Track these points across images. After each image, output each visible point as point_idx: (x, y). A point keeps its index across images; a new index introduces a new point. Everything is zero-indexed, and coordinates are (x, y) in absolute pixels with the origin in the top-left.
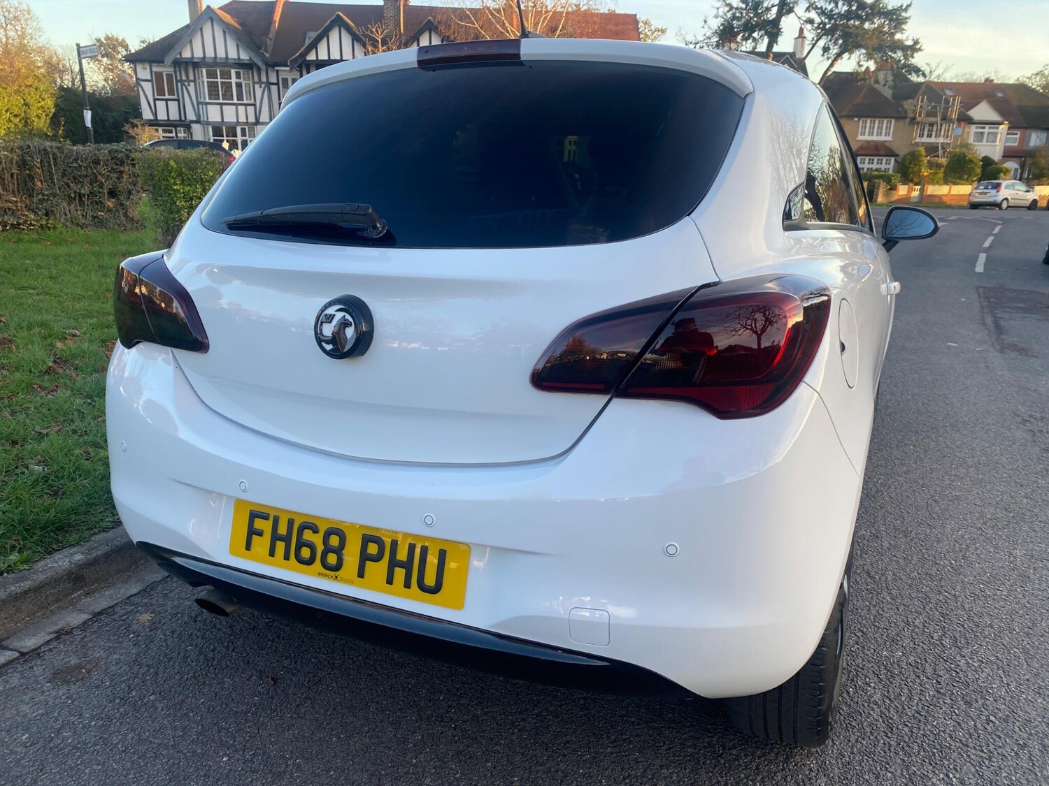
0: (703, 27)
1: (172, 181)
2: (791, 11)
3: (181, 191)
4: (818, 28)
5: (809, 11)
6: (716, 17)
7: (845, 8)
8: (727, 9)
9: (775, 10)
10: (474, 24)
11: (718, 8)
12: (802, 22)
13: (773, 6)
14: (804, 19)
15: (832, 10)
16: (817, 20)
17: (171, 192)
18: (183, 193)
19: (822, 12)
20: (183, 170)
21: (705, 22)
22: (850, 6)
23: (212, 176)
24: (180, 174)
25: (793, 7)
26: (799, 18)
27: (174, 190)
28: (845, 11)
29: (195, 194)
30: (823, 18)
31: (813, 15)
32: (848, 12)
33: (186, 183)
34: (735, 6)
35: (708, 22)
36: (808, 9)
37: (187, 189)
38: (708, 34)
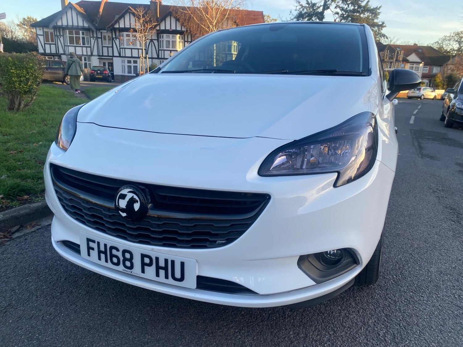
0: (290, 15)
1: (10, 68)
2: (328, 8)
3: (15, 73)
4: (341, 16)
5: (336, 8)
6: (296, 10)
7: (352, 8)
8: (301, 7)
9: (322, 8)
10: (188, 12)
11: (296, 7)
12: (334, 14)
13: (321, 6)
14: (335, 12)
15: (346, 9)
16: (340, 13)
17: (10, 73)
18: (16, 74)
19: (342, 9)
20: (16, 62)
21: (291, 12)
22: (355, 7)
23: (32, 66)
24: (14, 64)
25: (329, 6)
26: (332, 12)
27: (11, 72)
28: (353, 9)
29: (22, 75)
30: (343, 12)
31: (338, 10)
32: (354, 9)
33: (18, 69)
34: (304, 6)
35: (292, 12)
36: (336, 7)
37: (18, 72)
38: (292, 18)
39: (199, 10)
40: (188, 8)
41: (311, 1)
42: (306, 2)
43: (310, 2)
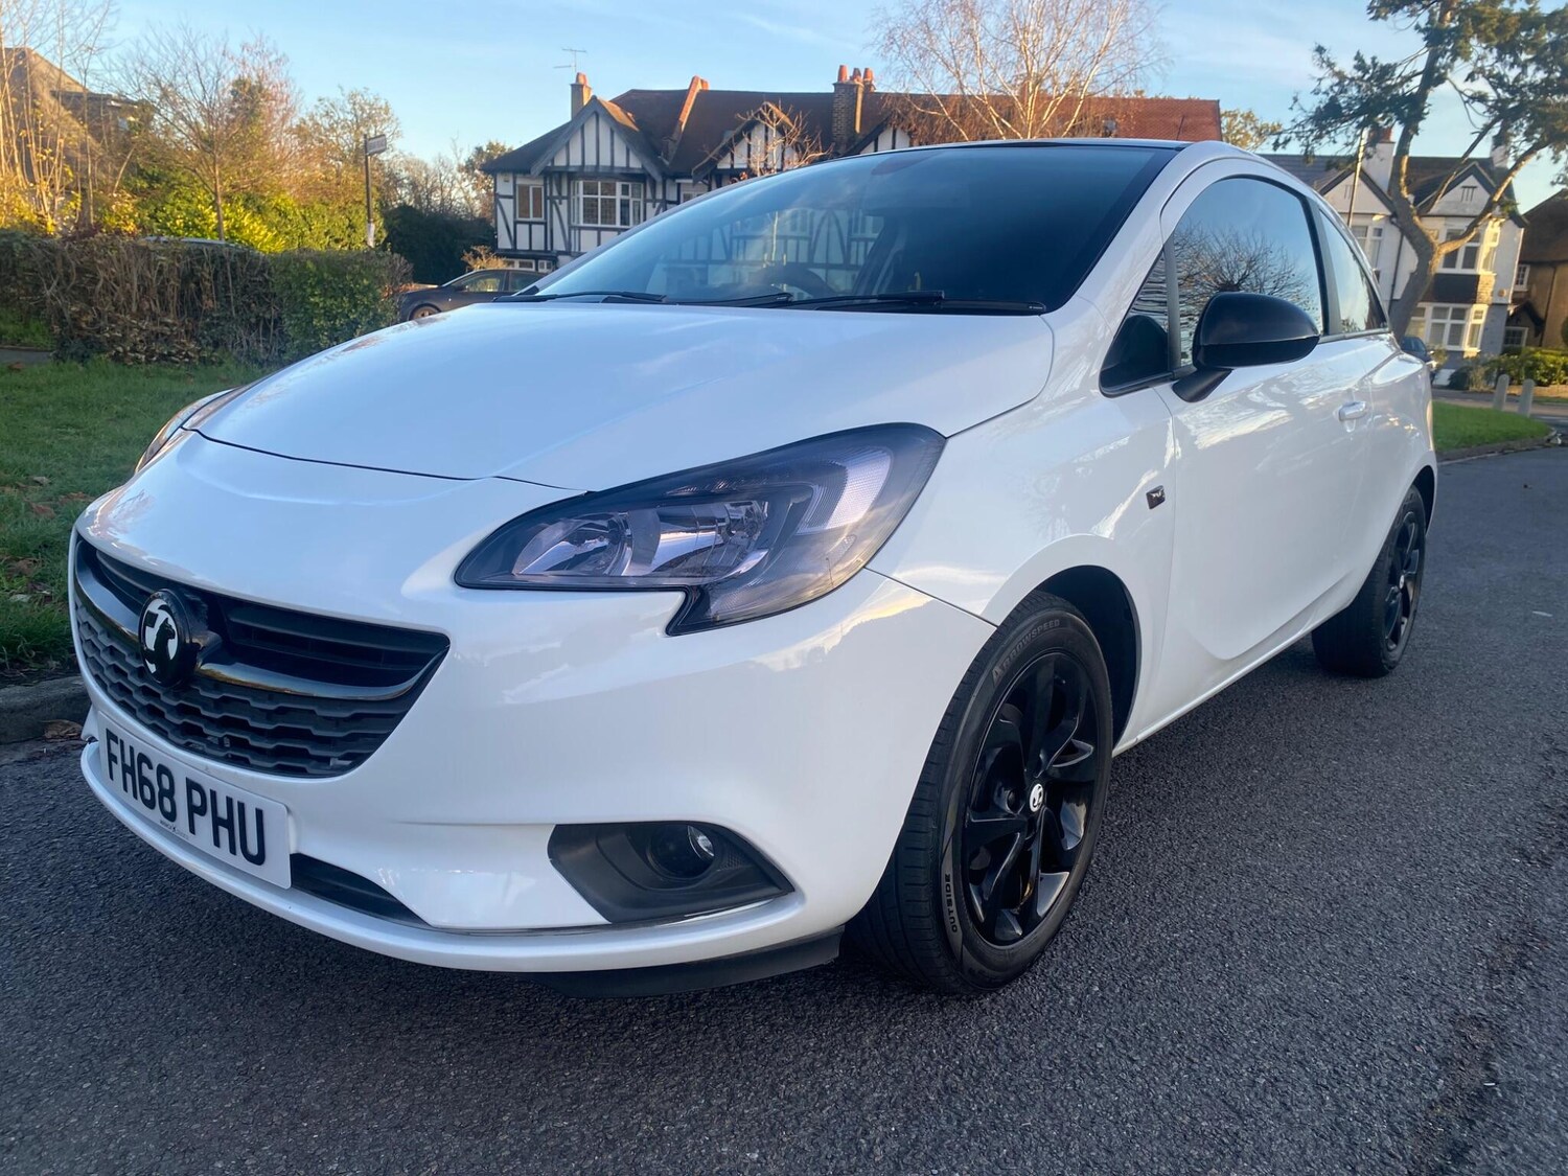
0: (1291, 108)
1: (309, 290)
2: (1441, 79)
3: (321, 305)
4: (1494, 107)
5: (1473, 80)
6: (1316, 92)
7: (1541, 75)
8: (1336, 80)
9: (1417, 80)
10: (940, 110)
11: (1320, 80)
12: (1466, 99)
13: (1415, 74)
14: (1469, 93)
15: (1517, 79)
16: (1492, 95)
17: (308, 306)
18: (324, 308)
19: (1498, 81)
20: (326, 275)
21: (1296, 100)
22: (1550, 72)
23: (368, 286)
24: (320, 282)
25: (1445, 73)
26: (1461, 92)
27: (311, 303)
28: (1543, 81)
29: (340, 311)
30: (1500, 91)
31: (1482, 85)
32: (1547, 81)
33: (329, 294)
34: (1350, 76)
35: (1300, 101)
36: (1471, 77)
37: (329, 302)
38: (1300, 119)
39: (980, 105)
40: (944, 98)
41: (1374, 59)
42: (1355, 62)
43: (1368, 62)
